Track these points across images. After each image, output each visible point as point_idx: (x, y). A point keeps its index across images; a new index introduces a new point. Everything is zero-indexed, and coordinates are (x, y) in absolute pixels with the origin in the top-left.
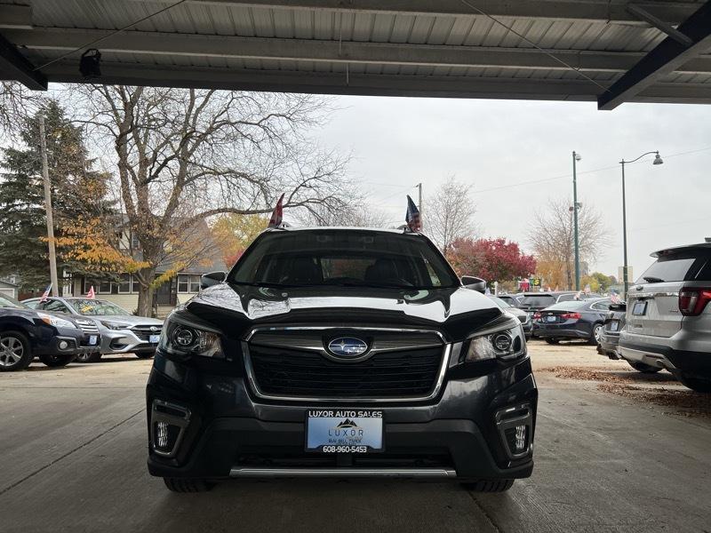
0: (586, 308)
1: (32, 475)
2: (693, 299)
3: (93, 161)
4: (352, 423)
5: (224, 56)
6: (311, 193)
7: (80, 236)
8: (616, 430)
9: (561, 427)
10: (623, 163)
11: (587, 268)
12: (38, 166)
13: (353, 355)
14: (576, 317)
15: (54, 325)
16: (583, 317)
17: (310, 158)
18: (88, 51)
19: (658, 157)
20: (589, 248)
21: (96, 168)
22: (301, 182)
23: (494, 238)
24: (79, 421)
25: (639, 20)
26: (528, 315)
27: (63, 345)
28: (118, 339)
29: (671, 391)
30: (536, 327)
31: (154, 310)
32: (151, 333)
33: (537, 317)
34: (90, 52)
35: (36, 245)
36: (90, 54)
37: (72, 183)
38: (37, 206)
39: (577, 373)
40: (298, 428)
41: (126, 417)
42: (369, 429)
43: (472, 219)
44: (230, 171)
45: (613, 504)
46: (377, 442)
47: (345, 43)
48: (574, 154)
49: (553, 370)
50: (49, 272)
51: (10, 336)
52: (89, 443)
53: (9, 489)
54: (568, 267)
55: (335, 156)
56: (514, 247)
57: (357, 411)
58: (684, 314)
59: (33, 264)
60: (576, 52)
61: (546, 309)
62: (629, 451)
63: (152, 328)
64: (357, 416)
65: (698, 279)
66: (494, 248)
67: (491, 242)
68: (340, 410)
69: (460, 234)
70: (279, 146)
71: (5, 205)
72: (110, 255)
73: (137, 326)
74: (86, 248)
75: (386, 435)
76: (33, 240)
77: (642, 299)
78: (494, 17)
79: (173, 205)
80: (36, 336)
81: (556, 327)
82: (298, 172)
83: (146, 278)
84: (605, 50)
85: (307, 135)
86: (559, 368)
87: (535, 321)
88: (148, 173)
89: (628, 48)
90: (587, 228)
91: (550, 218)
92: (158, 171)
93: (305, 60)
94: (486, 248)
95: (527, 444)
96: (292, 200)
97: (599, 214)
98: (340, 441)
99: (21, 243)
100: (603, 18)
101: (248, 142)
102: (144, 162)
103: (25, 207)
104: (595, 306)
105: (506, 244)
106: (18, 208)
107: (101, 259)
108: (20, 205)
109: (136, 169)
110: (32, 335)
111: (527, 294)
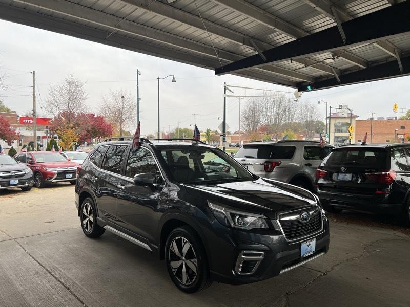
2: (270, 166)
10: (159, 79)
19: (174, 78)
48: (138, 71)
56: (101, 119)
57: (311, 239)
58: (266, 172)
66: (88, 118)
67: (86, 115)
68: (308, 241)
77: (245, 164)
90: (132, 108)
93: (94, 22)
98: (308, 251)
100: (242, 43)
105: (96, 116)
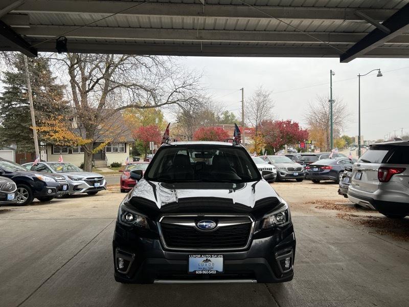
0: (335, 163)
1: (53, 275)
2: (385, 173)
3: (56, 78)
4: (209, 260)
5: (134, 39)
6: (180, 96)
7: (52, 125)
8: (342, 244)
9: (314, 242)
10: (359, 76)
11: (339, 133)
12: (24, 82)
13: (209, 228)
14: (329, 168)
15: (44, 180)
16: (333, 169)
17: (178, 76)
18: (60, 38)
19: (379, 72)
20: (339, 123)
21: (57, 82)
22: (175, 90)
23: (285, 120)
24: (68, 241)
25: (361, 19)
26: (302, 166)
27: (50, 191)
28: (77, 186)
29: (375, 218)
30: (307, 174)
31: (93, 162)
32: (95, 182)
33: (308, 168)
34: (61, 38)
35: (25, 128)
36: (61, 39)
37: (44, 91)
38: (25, 105)
39: (327, 205)
40: (185, 262)
41: (92, 239)
42: (217, 263)
43: (272, 110)
44: (134, 85)
45: (333, 289)
46: (220, 269)
47: (200, 31)
48: (331, 71)
49: (314, 203)
50: (34, 143)
51: (21, 187)
52: (76, 255)
53: (44, 283)
54: (328, 135)
55: (193, 75)
56: (296, 125)
57: (211, 255)
58: (380, 181)
59: (24, 138)
60: (328, 33)
61: (313, 164)
62: (346, 257)
63: (96, 179)
64: (211, 257)
65: (389, 163)
66: (285, 126)
67: (283, 122)
68: (203, 255)
69: (265, 118)
70: (162, 69)
71: (7, 104)
72: (69, 136)
73: (87, 179)
74: (56, 132)
75: (225, 265)
76: (24, 125)
77: (360, 171)
78: (281, 19)
79: (102, 104)
80: (35, 186)
81: (318, 174)
82: (172, 84)
83: (89, 149)
84: (344, 32)
85: (177, 63)
86: (317, 202)
87: (306, 170)
88: (87, 86)
89: (356, 31)
90: (339, 112)
91: (317, 106)
92: (93, 86)
93: (178, 40)
94: (280, 126)
95: (290, 266)
96: (169, 100)
97: (345, 104)
98: (204, 268)
99: (17, 127)
100: (342, 19)
101: (143, 68)
102: (84, 79)
103: (18, 105)
104: (341, 162)
105: (292, 123)
106: (14, 106)
107: (64, 138)
108: (16, 105)
109: (80, 85)
110: (32, 186)
111: (303, 154)
